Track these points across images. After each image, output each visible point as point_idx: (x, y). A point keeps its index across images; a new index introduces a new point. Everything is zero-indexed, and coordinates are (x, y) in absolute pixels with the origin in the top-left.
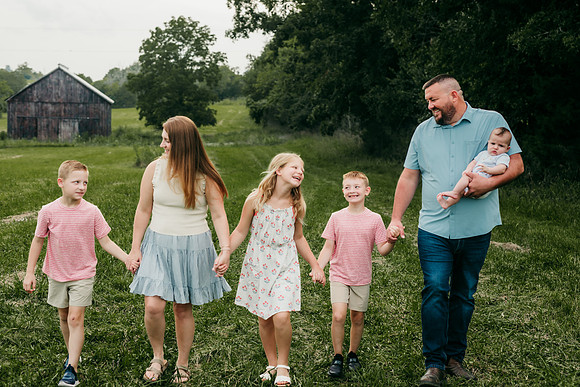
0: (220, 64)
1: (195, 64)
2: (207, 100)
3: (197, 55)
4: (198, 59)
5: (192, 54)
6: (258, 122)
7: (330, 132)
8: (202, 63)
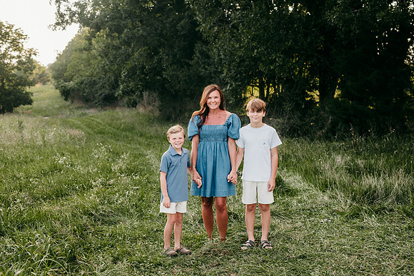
0: (33, 57)
1: (13, 57)
2: (25, 85)
3: (15, 50)
4: (15, 54)
5: (11, 49)
6: (66, 99)
7: (133, 105)
8: (19, 57)
